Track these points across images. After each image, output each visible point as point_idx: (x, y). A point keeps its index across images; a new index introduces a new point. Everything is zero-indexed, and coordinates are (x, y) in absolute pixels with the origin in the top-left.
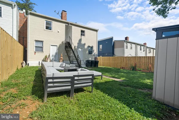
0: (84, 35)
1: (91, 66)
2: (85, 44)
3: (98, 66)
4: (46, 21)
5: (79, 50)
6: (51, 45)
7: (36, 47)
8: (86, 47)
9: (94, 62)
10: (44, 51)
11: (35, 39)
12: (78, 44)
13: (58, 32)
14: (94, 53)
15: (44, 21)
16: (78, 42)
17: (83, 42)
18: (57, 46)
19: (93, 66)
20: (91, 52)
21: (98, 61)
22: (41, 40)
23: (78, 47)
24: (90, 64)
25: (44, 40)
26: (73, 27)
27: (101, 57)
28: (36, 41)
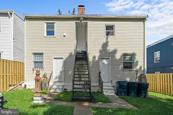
0: (113, 34)
1: (128, 93)
2: (115, 51)
3: (146, 93)
4: (47, 23)
5: (104, 63)
6: (54, 58)
7: (34, 62)
8: (118, 56)
9: (136, 86)
10: (44, 67)
11: (33, 52)
12: (100, 51)
13: (64, 36)
14: (138, 68)
15: (44, 25)
16: (100, 48)
17: (110, 48)
18: (62, 58)
19: (133, 94)
20: (129, 65)
21: (148, 84)
22: (40, 52)
23: (101, 58)
24: (126, 90)
25: (44, 52)
26: (90, 23)
27: (158, 74)
28: (35, 54)
